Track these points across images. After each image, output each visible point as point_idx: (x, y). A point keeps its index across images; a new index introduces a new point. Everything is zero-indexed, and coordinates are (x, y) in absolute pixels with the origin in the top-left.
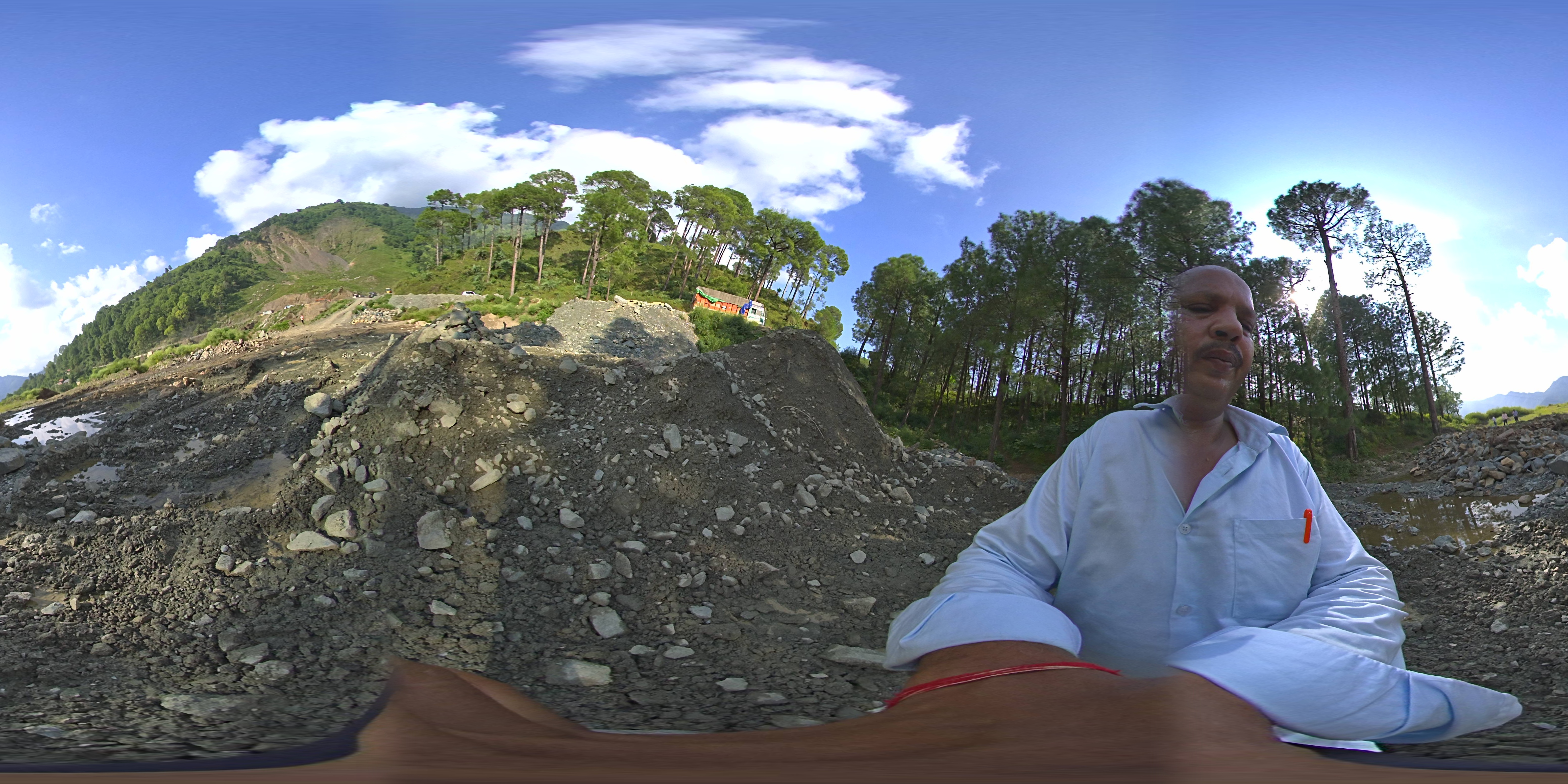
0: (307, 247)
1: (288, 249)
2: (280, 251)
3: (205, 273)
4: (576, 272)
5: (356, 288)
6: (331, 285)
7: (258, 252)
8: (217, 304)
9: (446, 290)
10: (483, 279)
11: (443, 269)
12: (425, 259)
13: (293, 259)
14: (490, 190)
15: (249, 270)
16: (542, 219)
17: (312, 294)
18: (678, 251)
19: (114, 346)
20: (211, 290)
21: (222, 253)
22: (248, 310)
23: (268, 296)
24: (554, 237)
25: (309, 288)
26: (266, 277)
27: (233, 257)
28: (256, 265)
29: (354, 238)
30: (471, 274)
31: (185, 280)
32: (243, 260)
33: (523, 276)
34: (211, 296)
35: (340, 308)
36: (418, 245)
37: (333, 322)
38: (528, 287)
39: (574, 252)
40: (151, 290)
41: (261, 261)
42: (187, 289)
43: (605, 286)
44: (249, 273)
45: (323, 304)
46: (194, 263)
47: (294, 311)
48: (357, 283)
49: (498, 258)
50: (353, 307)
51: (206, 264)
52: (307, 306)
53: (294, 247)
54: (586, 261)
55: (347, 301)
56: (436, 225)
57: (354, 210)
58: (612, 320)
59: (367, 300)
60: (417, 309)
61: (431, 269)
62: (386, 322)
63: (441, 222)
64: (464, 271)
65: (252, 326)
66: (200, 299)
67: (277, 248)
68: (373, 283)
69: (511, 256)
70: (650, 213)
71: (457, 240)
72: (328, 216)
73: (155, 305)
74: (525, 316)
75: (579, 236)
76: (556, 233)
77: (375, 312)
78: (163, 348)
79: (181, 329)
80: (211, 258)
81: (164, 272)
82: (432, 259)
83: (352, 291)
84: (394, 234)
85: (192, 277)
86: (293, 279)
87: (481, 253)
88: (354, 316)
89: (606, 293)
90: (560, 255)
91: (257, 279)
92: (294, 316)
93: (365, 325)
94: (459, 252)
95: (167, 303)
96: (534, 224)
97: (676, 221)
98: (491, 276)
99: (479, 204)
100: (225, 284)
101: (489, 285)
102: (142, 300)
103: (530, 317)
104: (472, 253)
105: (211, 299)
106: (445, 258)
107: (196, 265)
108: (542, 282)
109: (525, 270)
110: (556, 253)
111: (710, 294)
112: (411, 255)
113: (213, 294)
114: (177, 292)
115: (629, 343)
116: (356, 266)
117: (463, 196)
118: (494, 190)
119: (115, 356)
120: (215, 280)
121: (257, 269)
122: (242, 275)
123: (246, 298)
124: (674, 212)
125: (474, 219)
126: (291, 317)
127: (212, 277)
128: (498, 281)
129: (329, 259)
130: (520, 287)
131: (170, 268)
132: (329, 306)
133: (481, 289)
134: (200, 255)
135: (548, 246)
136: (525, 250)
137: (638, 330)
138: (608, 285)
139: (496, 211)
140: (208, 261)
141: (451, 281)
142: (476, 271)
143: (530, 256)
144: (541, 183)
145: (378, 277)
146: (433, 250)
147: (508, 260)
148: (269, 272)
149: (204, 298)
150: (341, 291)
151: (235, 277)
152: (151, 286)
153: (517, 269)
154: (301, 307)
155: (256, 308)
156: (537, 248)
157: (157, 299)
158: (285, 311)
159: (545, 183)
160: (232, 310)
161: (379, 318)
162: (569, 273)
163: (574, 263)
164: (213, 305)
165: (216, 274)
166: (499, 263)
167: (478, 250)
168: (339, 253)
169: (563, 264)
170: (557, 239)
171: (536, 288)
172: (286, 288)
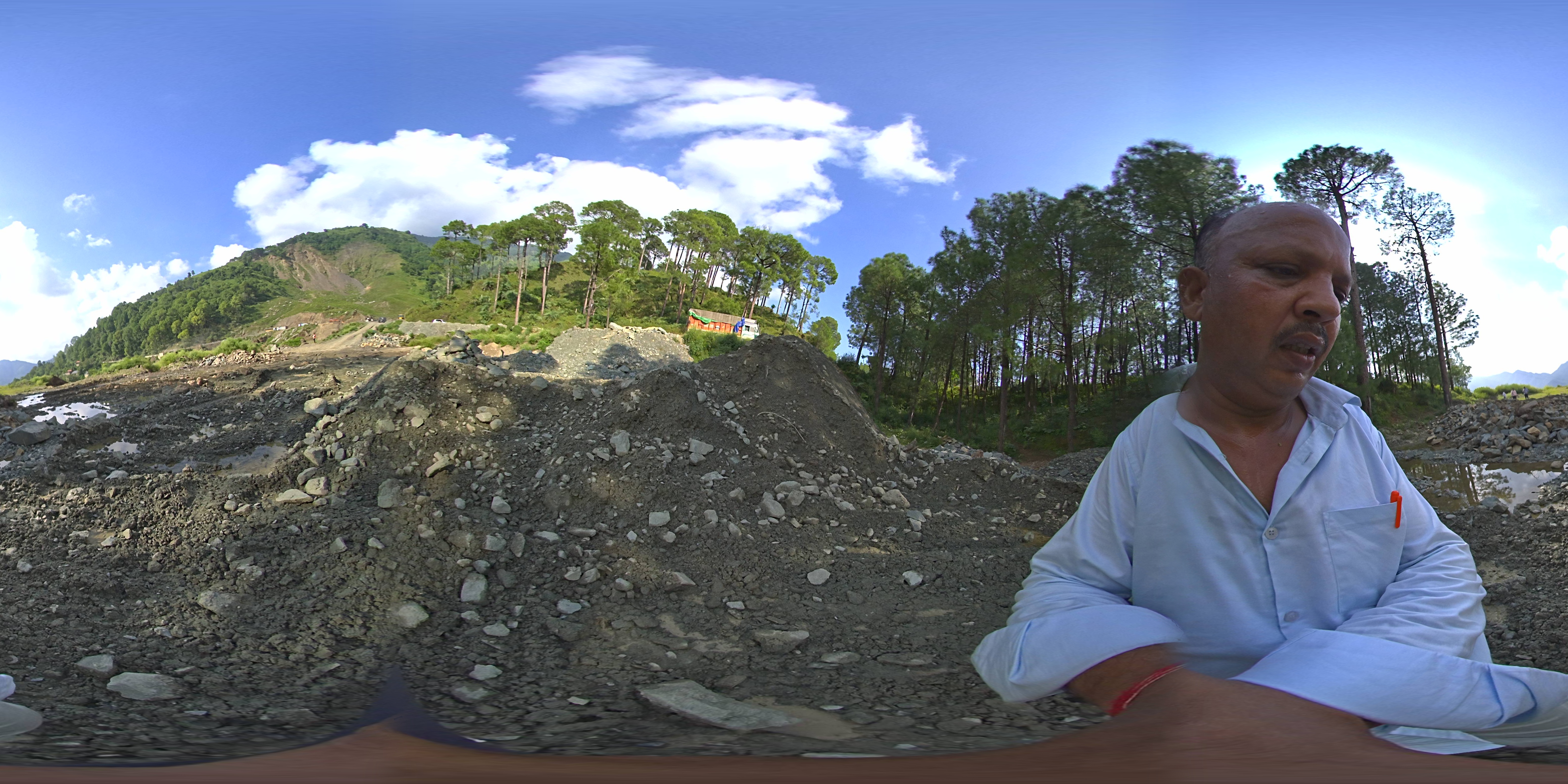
0: (327, 268)
1: (309, 268)
2: (301, 269)
3: (226, 282)
4: (578, 302)
5: (370, 312)
6: (346, 307)
7: (280, 268)
8: (233, 314)
9: (454, 319)
10: (490, 309)
11: (453, 298)
12: (438, 288)
13: (313, 278)
14: (498, 222)
15: (270, 284)
16: (545, 250)
17: (327, 314)
18: (672, 276)
19: (126, 344)
20: (230, 299)
21: (246, 265)
22: (263, 324)
23: (284, 311)
24: (557, 268)
25: (326, 310)
26: (284, 293)
27: (256, 269)
28: (276, 280)
29: (373, 263)
30: (478, 304)
31: (205, 287)
32: (265, 274)
33: (528, 307)
34: (228, 306)
35: (352, 330)
36: (432, 273)
37: (343, 343)
38: (532, 317)
39: (576, 282)
40: (171, 292)
41: (282, 276)
42: (207, 295)
43: (604, 315)
44: (268, 287)
45: (336, 325)
46: (217, 270)
47: (308, 329)
48: (372, 307)
49: (505, 289)
50: (363, 330)
51: (229, 273)
52: (321, 325)
53: (316, 266)
54: (586, 291)
55: (359, 324)
56: (449, 255)
57: (377, 234)
58: (608, 346)
59: (378, 324)
60: (425, 336)
61: (441, 297)
62: (394, 347)
63: (454, 252)
64: (472, 301)
65: (264, 339)
66: (217, 307)
67: (300, 266)
68: (387, 308)
69: (516, 287)
70: (644, 240)
71: (467, 271)
72: (352, 239)
73: (173, 307)
74: (526, 345)
75: (580, 266)
76: (559, 264)
77: (385, 337)
78: (173, 351)
79: (195, 335)
80: (234, 268)
81: (187, 276)
82: (444, 287)
83: (365, 315)
84: (411, 261)
85: (213, 284)
86: (310, 297)
87: (488, 284)
88: (364, 339)
89: (606, 322)
90: (562, 285)
91: (275, 294)
92: (307, 334)
93: (373, 348)
94: (468, 282)
95: (184, 308)
96: (539, 255)
97: (668, 246)
98: (497, 306)
99: (489, 235)
100: (244, 295)
101: (495, 315)
102: (160, 301)
103: (530, 346)
104: (481, 284)
105: (228, 308)
106: (455, 287)
107: (220, 273)
108: (545, 312)
109: (530, 301)
110: (558, 283)
111: (703, 315)
112: (424, 283)
113: (231, 304)
114: (196, 297)
115: (624, 368)
116: (372, 290)
117: (475, 227)
118: (502, 222)
119: (126, 353)
120: (234, 290)
121: (277, 284)
122: (262, 288)
123: (262, 311)
124: (666, 237)
125: (483, 250)
126: (304, 335)
127: (233, 287)
128: (504, 311)
129: (347, 282)
130: (524, 317)
131: (193, 273)
132: (341, 328)
133: (487, 318)
134: (224, 264)
135: (550, 277)
136: (530, 281)
137: (633, 355)
138: (607, 313)
139: (503, 242)
140: (231, 271)
141: (459, 311)
142: (483, 301)
143: (534, 287)
144: (544, 215)
145: (392, 303)
146: (446, 279)
147: (514, 291)
148: (288, 288)
149: (222, 306)
150: (355, 314)
151: (255, 290)
152: (172, 288)
153: (522, 300)
154: (315, 326)
155: (271, 322)
156: (541, 279)
157: (176, 302)
158: (298, 328)
159: (547, 215)
160: (248, 321)
161: (388, 342)
162: (571, 304)
163: (576, 293)
164: (229, 315)
165: (236, 284)
166: (505, 294)
167: (486, 281)
168: (357, 277)
169: (566, 294)
170: (559, 270)
171: (540, 318)
172: (302, 306)
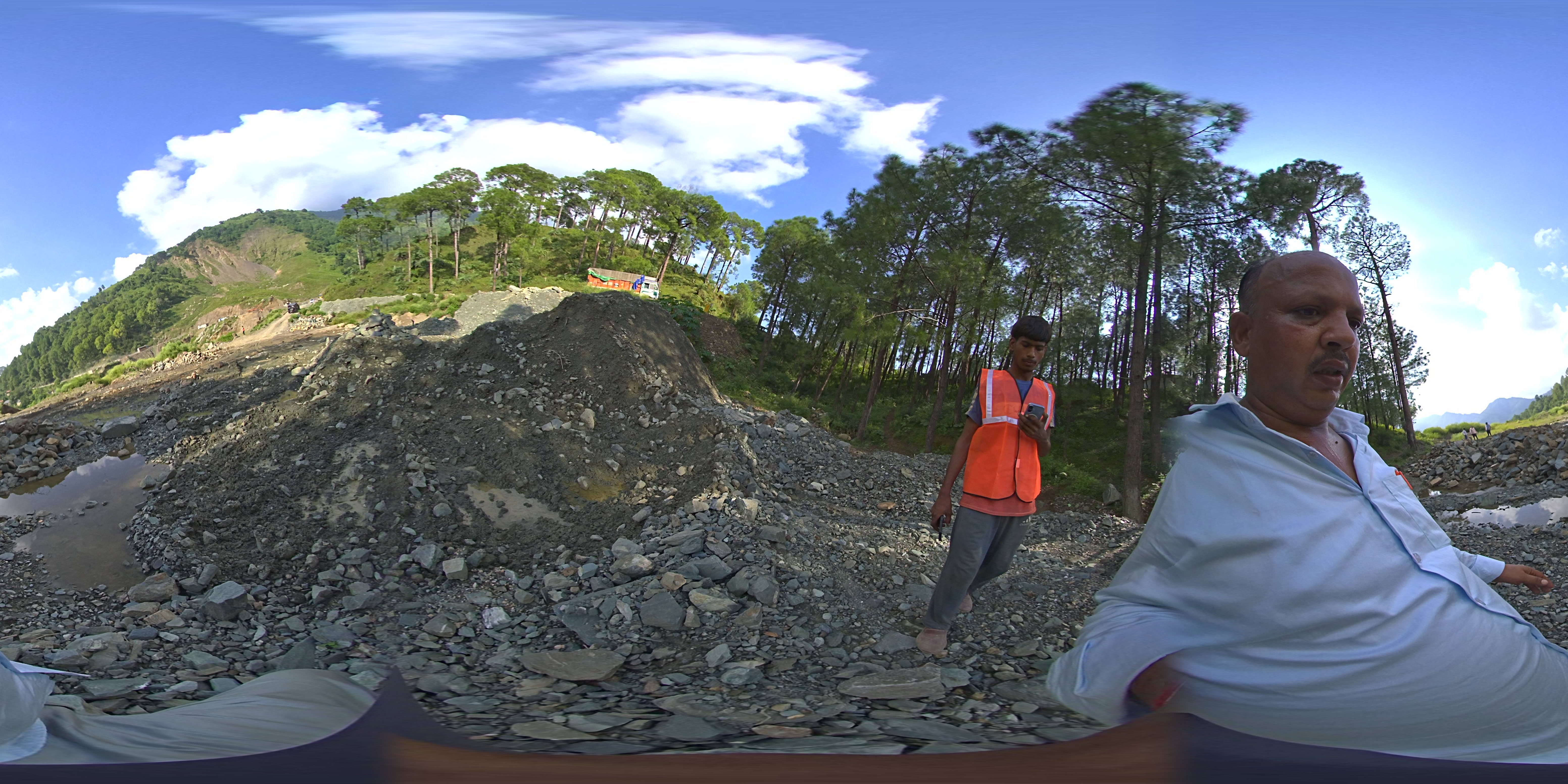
0: (233, 258)
1: (215, 262)
2: (208, 265)
3: (137, 290)
5: (285, 296)
6: (262, 295)
7: (186, 267)
8: (152, 320)
10: (405, 278)
11: (366, 272)
12: (348, 263)
13: (221, 271)
15: (180, 285)
17: (244, 305)
19: (53, 367)
20: (145, 307)
21: (153, 270)
22: (183, 325)
23: (201, 310)
25: (242, 301)
26: (196, 291)
27: (164, 273)
28: (186, 280)
29: (278, 246)
30: (392, 275)
32: (173, 276)
33: (442, 273)
35: (274, 318)
36: (341, 248)
37: (272, 331)
38: (447, 283)
39: (489, 244)
40: (87, 309)
41: (190, 275)
42: (122, 307)
43: (518, 275)
44: (180, 288)
45: (258, 315)
46: (126, 281)
47: (229, 323)
48: (285, 292)
49: (417, 257)
50: (287, 316)
51: (138, 282)
52: (241, 317)
53: (221, 259)
55: (281, 310)
56: (354, 232)
57: (274, 218)
60: (345, 313)
61: (354, 273)
62: (320, 327)
63: (358, 229)
64: (386, 273)
65: (188, 340)
66: (135, 317)
67: (205, 262)
68: (301, 291)
69: (428, 254)
70: (562, 199)
71: (376, 244)
72: (250, 226)
73: (92, 324)
77: (309, 319)
79: (119, 347)
80: (143, 276)
81: (98, 291)
82: (354, 262)
83: (281, 300)
84: (316, 238)
85: (125, 295)
86: (223, 291)
87: (400, 254)
88: (291, 324)
90: (475, 248)
91: (188, 294)
92: (229, 328)
93: (301, 332)
94: (379, 255)
95: (104, 323)
96: (448, 223)
97: (590, 204)
98: (412, 275)
100: (158, 300)
101: (411, 284)
102: (78, 320)
105: (146, 316)
106: (367, 261)
107: (128, 283)
108: (460, 277)
109: (443, 267)
110: (472, 247)
112: (334, 258)
113: (148, 311)
114: (113, 310)
116: (282, 275)
117: (375, 201)
119: (57, 378)
120: (148, 297)
121: (187, 284)
122: (174, 291)
123: (179, 313)
125: (389, 222)
127: (145, 294)
128: (419, 279)
129: (256, 269)
130: (439, 283)
131: (103, 287)
132: (263, 317)
133: (403, 288)
134: (131, 274)
135: (462, 241)
136: (443, 247)
138: (522, 273)
139: (409, 213)
140: (140, 278)
141: (374, 284)
142: (397, 271)
143: (446, 252)
144: (446, 183)
145: (305, 285)
146: (355, 254)
147: (426, 259)
148: (199, 286)
149: (139, 315)
150: (271, 300)
151: (167, 293)
152: (86, 306)
153: (435, 266)
154: (235, 319)
155: (191, 323)
156: (453, 243)
157: (93, 318)
158: (218, 324)
159: (449, 183)
160: (167, 326)
161: (313, 324)
162: (484, 266)
163: (489, 255)
164: (148, 322)
165: (148, 291)
166: (418, 263)
167: (397, 252)
168: (264, 262)
169: (480, 257)
170: (470, 233)
171: (455, 282)
172: (218, 301)
